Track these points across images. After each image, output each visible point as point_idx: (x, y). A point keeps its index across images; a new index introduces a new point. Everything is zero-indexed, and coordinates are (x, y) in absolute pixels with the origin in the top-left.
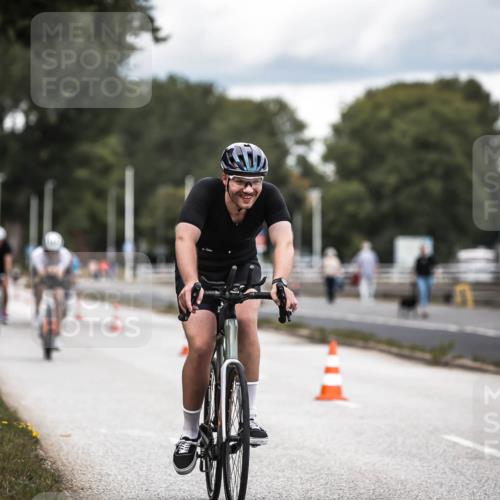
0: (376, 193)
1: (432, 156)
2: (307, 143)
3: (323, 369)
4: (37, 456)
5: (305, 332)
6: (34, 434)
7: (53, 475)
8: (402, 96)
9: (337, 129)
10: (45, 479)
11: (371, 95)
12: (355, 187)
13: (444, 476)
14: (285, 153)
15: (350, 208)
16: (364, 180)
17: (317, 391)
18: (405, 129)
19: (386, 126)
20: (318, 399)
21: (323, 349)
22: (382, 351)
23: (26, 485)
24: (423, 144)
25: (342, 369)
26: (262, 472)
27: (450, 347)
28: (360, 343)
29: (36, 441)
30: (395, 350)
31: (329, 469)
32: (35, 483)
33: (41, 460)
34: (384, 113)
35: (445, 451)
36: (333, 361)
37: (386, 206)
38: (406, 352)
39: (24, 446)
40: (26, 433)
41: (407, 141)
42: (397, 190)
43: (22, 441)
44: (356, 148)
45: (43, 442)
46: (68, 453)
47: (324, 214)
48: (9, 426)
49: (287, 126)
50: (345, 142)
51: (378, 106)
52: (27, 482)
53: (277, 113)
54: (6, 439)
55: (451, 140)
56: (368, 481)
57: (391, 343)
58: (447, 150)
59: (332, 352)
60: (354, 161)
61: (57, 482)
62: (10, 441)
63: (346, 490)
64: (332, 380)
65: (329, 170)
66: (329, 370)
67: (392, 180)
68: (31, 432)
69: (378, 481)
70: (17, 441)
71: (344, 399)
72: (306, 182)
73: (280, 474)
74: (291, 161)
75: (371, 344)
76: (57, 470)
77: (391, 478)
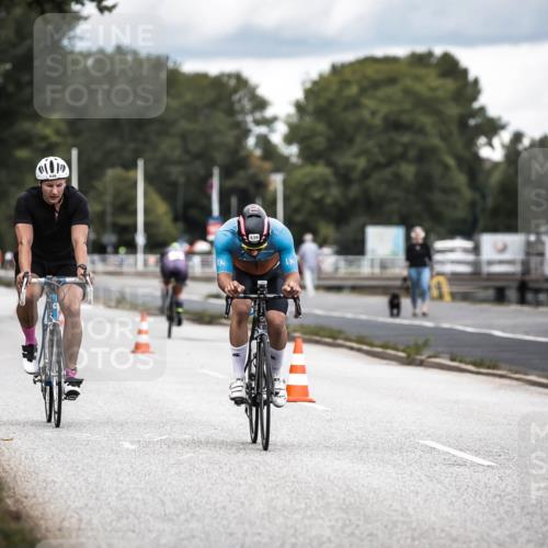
0: (344, 178)
1: (406, 138)
2: (269, 122)
3: (288, 369)
8: (370, 71)
9: (299, 107)
11: (336, 70)
12: (321, 170)
13: (420, 484)
14: (246, 132)
15: (316, 194)
16: (330, 164)
18: (374, 108)
19: (355, 104)
22: (351, 349)
24: (394, 125)
25: (307, 369)
26: (222, 479)
27: (426, 344)
28: (328, 340)
30: (365, 347)
31: (295, 476)
34: (353, 90)
35: (421, 457)
36: (298, 360)
37: (354, 191)
38: (377, 350)
41: (378, 121)
42: (366, 175)
44: (321, 127)
46: (9, 459)
47: (286, 199)
49: (247, 105)
50: (309, 121)
51: (345, 83)
53: (235, 90)
55: (426, 120)
56: (337, 490)
57: (361, 340)
58: (421, 131)
59: (297, 351)
60: (320, 143)
63: (314, 499)
64: (297, 380)
66: (293, 369)
67: (362, 163)
69: (349, 489)
71: (311, 401)
72: (267, 165)
73: (242, 482)
74: (251, 141)
75: (340, 342)
77: (363, 486)
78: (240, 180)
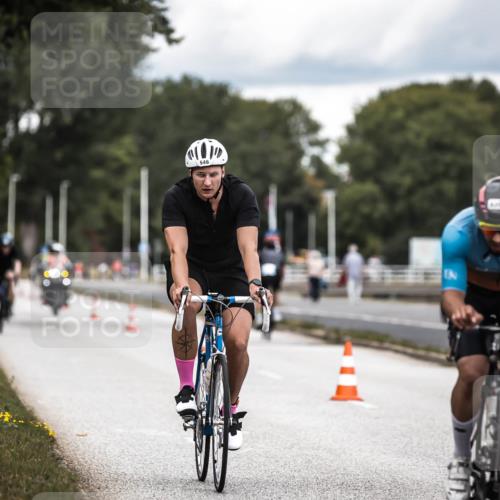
0: (391, 194)
1: (448, 158)
2: (322, 144)
3: (338, 370)
4: (53, 455)
5: (320, 332)
6: (50, 434)
7: (70, 474)
8: (415, 97)
9: (350, 130)
10: (62, 478)
11: (384, 96)
12: (369, 187)
14: (300, 153)
15: (365, 209)
16: (378, 181)
17: (333, 392)
18: (419, 131)
19: (400, 127)
20: (333, 399)
21: (339, 350)
22: (397, 351)
23: (43, 485)
24: (437, 146)
25: (357, 370)
26: (278, 472)
28: (375, 344)
29: (53, 440)
30: (410, 351)
31: (345, 469)
32: (52, 482)
33: (58, 459)
34: (399, 114)
36: (348, 362)
37: (400, 207)
38: (421, 353)
39: (41, 445)
40: (43, 432)
41: (422, 142)
42: (411, 191)
43: (38, 440)
44: (370, 148)
45: (59, 442)
46: (84, 453)
47: (338, 214)
48: (26, 425)
49: (302, 127)
50: (358, 143)
51: (392, 108)
52: (43, 481)
53: (291, 114)
54: (23, 438)
56: (384, 481)
57: (405, 343)
58: (462, 151)
59: (347, 353)
60: (369, 162)
61: (73, 481)
62: (26, 440)
63: (362, 490)
64: (347, 380)
65: (343, 170)
66: (343, 371)
67: (407, 181)
68: (48, 431)
69: (394, 481)
70: (33, 440)
71: (360, 400)
72: (320, 183)
73: (296, 474)
74: (305, 162)
75: (387, 345)
76: (73, 469)
77: (407, 478)
78: (295, 197)
